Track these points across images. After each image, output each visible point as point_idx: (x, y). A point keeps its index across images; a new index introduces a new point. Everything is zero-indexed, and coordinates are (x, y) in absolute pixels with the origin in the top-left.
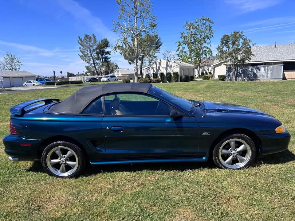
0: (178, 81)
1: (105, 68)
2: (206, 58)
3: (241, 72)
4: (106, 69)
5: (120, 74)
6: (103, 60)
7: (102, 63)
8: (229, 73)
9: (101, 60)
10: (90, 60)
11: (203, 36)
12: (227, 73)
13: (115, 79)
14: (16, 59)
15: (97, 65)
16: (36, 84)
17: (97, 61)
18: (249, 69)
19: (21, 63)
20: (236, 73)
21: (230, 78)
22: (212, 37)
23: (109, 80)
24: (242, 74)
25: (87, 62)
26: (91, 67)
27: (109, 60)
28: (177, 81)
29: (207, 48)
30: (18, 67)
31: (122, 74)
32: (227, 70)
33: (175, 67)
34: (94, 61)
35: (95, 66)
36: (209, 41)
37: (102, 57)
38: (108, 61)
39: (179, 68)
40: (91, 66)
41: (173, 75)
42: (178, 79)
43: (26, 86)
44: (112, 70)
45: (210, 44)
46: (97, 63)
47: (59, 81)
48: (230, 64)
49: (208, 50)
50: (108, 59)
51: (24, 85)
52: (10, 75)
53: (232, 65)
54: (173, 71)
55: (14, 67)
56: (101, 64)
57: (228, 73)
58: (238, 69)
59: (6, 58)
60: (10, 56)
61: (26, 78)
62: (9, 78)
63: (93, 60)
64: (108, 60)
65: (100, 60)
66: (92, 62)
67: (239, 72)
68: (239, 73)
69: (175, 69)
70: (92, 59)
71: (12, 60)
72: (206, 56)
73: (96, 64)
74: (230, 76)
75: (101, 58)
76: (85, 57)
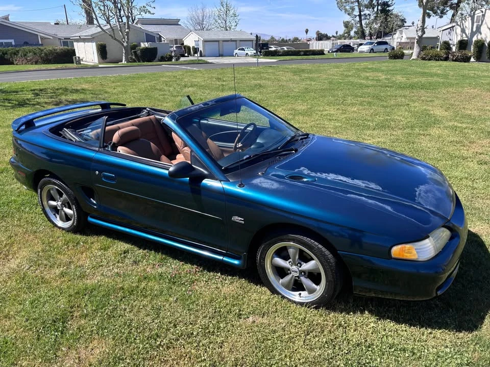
1: (379, 25)
4: (381, 26)
5: (405, 36)
6: (379, 8)
7: (375, 15)
9: (376, 9)
10: (353, 9)
13: (386, 49)
14: (233, 10)
15: (365, 19)
16: (249, 54)
17: (367, 12)
19: (239, 18)
23: (372, 51)
25: (348, 14)
26: (352, 24)
27: (390, 8)
30: (234, 24)
31: (408, 38)
34: (360, 11)
35: (361, 21)
37: (378, 3)
38: (389, 11)
40: (353, 22)
43: (237, 55)
44: (392, 28)
46: (365, 14)
47: (286, 49)
50: (389, 6)
51: (235, 53)
52: (220, 38)
55: (228, 24)
56: (372, 17)
59: (219, 8)
60: (225, 6)
61: (241, 42)
62: (219, 41)
63: (360, 9)
64: (387, 9)
65: (373, 8)
66: (356, 12)
70: (357, 9)
71: (226, 12)
73: (362, 18)
75: (376, 4)
76: (346, 3)
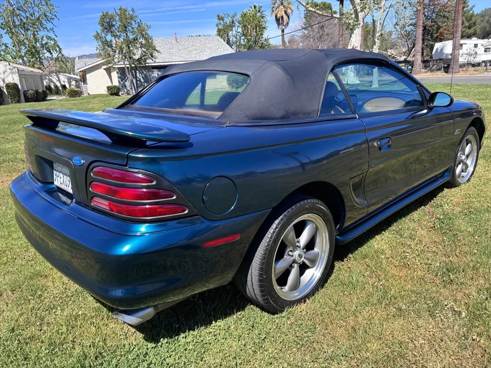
0: (21, 100)
2: (52, 59)
3: (142, 80)
8: (124, 81)
11: (37, 15)
12: (119, 81)
18: (155, 75)
20: (134, 81)
21: (125, 90)
22: (55, 18)
24: (144, 82)
28: (19, 102)
29: (49, 38)
32: (118, 77)
33: (7, 74)
36: (49, 26)
39: (17, 75)
41: (7, 89)
42: (19, 97)
45: (54, 32)
48: (123, 66)
49: (52, 42)
53: (128, 68)
54: (4, 81)
57: (122, 81)
58: (138, 75)
67: (140, 79)
68: (140, 81)
69: (7, 76)
72: (51, 53)
74: (126, 86)
